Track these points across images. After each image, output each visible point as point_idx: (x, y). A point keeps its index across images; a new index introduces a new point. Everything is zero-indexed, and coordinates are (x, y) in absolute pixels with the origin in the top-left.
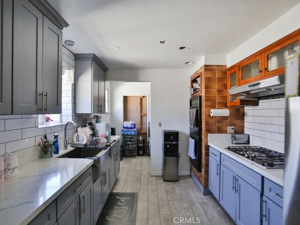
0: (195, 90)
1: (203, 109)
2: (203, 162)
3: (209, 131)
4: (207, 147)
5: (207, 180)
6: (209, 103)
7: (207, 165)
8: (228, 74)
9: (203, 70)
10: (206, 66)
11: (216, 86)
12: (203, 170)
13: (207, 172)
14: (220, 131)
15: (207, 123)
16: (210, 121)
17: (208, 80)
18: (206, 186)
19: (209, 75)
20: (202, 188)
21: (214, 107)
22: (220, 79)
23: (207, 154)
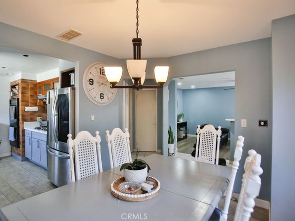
0: (14, 94)
1: (20, 107)
2: (21, 140)
3: (24, 120)
4: (24, 131)
5: (24, 151)
6: (24, 103)
7: (24, 142)
8: (38, 86)
9: (20, 82)
10: (22, 79)
11: (29, 93)
12: (21, 146)
13: (24, 147)
14: (32, 120)
15: (23, 116)
16: (25, 114)
17: (23, 88)
18: (23, 155)
19: (24, 86)
20: (20, 158)
21: (28, 105)
22: (32, 89)
23: (24, 135)
